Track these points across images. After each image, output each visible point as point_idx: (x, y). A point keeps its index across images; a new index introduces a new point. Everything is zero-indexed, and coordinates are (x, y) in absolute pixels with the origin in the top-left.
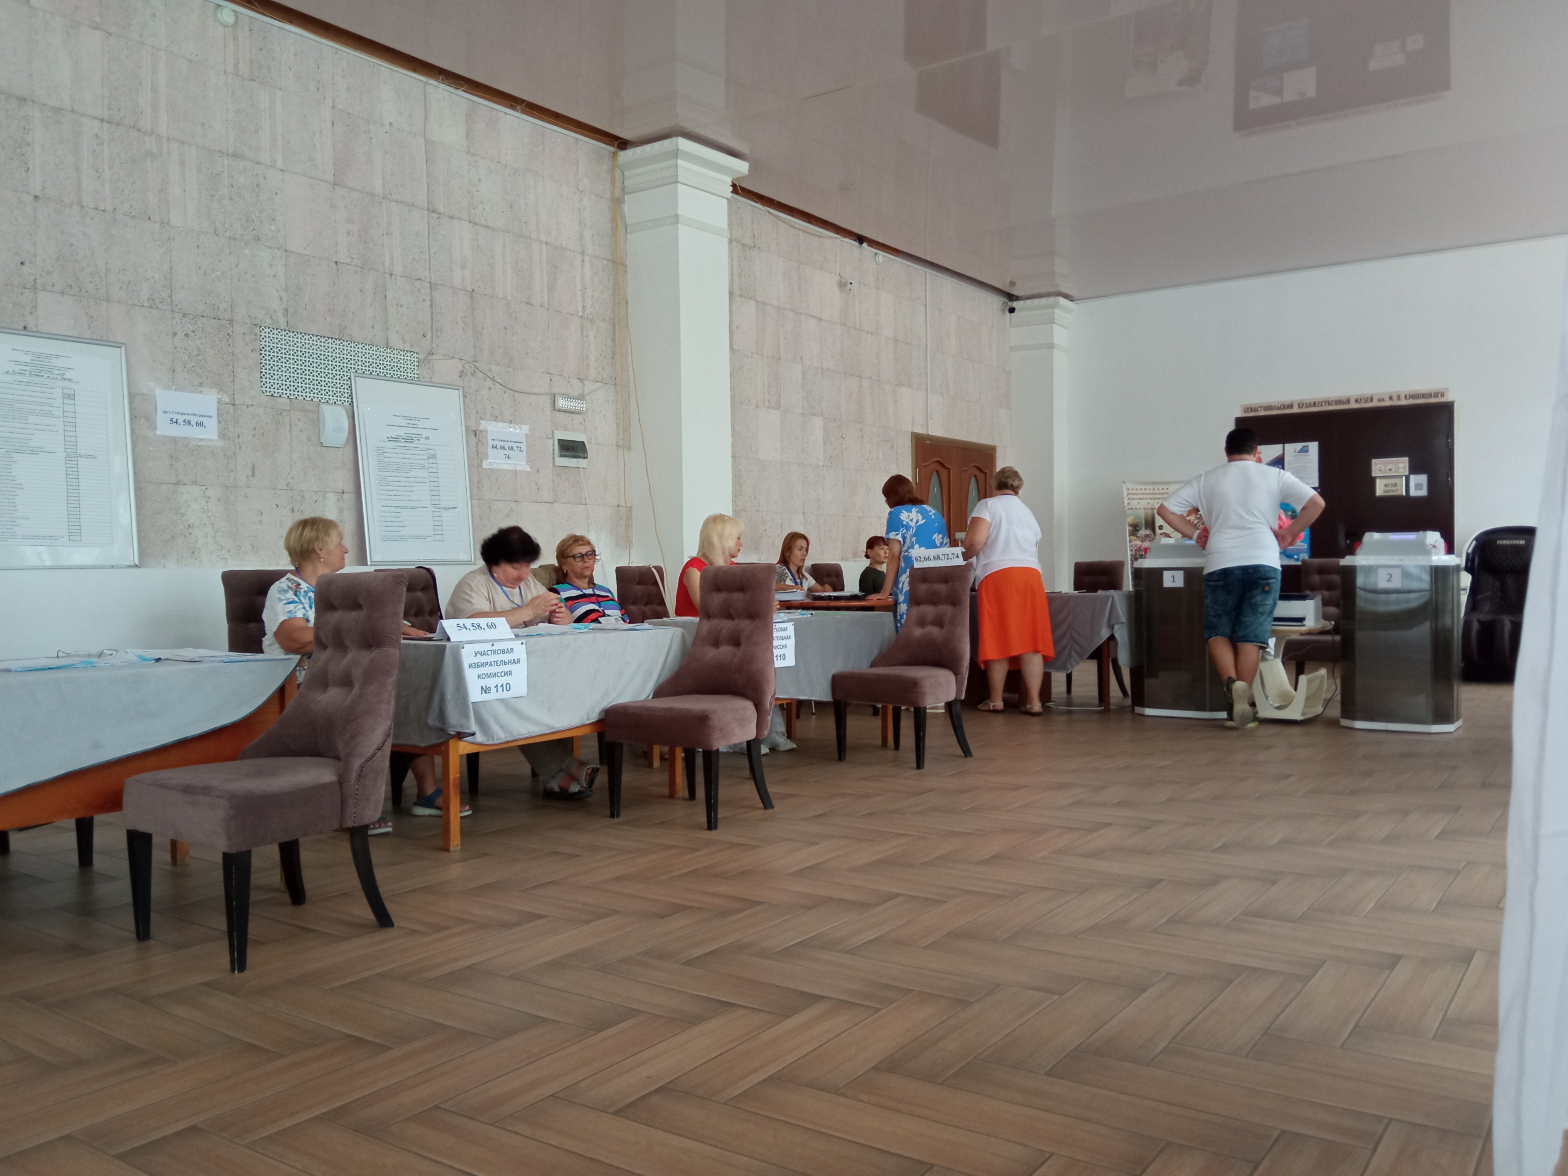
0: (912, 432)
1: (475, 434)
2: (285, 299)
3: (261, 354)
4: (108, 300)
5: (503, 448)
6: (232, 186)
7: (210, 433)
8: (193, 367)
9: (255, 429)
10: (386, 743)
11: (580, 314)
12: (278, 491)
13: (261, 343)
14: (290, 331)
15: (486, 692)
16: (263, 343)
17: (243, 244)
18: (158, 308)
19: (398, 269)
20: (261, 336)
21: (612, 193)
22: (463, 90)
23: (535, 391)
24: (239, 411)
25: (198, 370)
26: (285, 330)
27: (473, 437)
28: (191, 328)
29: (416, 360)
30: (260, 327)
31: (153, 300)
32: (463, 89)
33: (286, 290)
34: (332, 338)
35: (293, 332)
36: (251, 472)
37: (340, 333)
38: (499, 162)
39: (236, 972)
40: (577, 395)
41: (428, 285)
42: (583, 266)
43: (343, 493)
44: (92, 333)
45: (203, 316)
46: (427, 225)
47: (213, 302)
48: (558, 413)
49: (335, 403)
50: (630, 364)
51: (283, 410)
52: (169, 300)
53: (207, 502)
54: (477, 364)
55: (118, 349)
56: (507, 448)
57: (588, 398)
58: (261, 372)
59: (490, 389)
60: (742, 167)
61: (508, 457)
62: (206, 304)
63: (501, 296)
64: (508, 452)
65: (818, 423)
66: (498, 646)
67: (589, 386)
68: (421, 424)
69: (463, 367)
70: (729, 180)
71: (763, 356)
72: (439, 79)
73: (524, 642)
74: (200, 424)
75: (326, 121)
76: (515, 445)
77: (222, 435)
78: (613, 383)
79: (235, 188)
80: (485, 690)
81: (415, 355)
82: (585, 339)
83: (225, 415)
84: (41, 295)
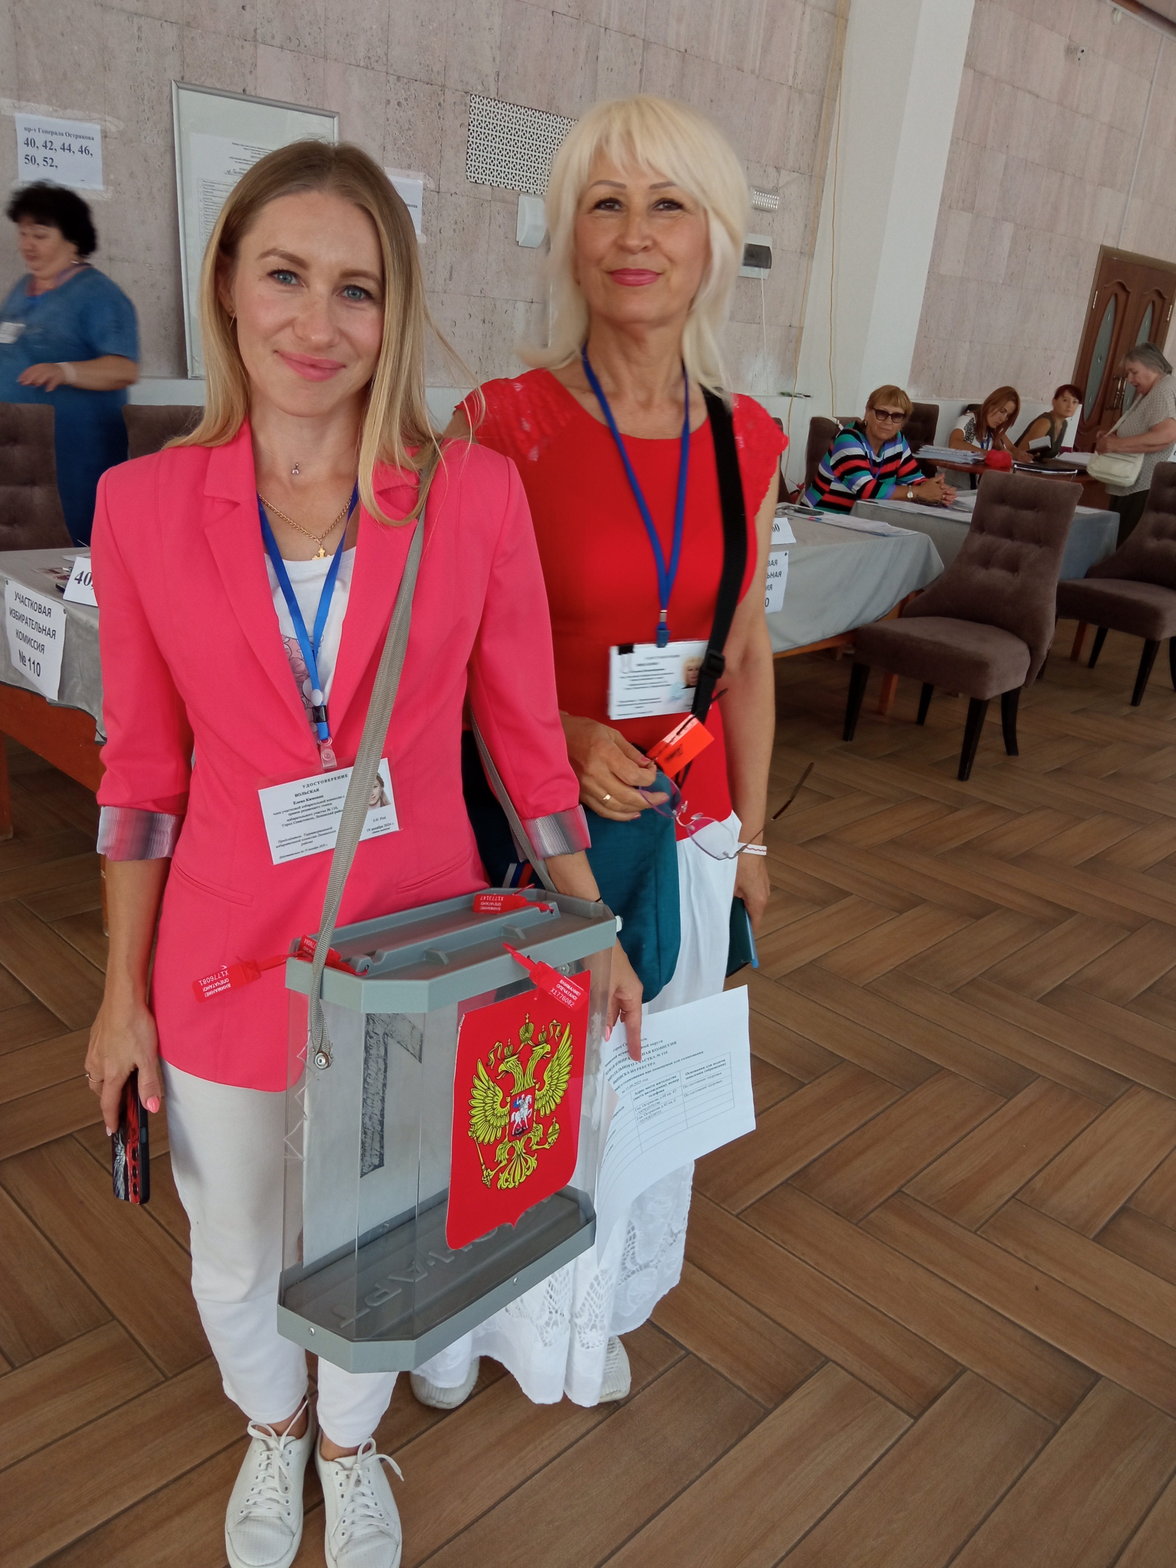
0: (1101, 246)
2: (498, 59)
3: (468, 128)
4: (325, 58)
8: (403, 144)
9: (456, 223)
11: (790, 83)
12: (472, 298)
14: (500, 101)
16: (472, 116)
18: (373, 69)
19: (614, 22)
20: (471, 106)
24: (443, 201)
25: (408, 148)
26: (495, 100)
28: (404, 96)
30: (471, 95)
31: (369, 58)
34: (539, 111)
35: (503, 102)
36: (449, 274)
37: (548, 104)
40: (771, 188)
41: (641, 42)
43: (532, 302)
44: (308, 100)
45: (416, 80)
47: (427, 62)
49: (535, 192)
51: (484, 200)
52: (384, 59)
57: (781, 191)
58: (468, 153)
62: (420, 64)
63: (713, 59)
65: (1008, 229)
67: (784, 176)
71: (968, 142)
77: (427, 230)
78: (810, 173)
82: (790, 115)
83: (429, 205)
84: (261, 49)
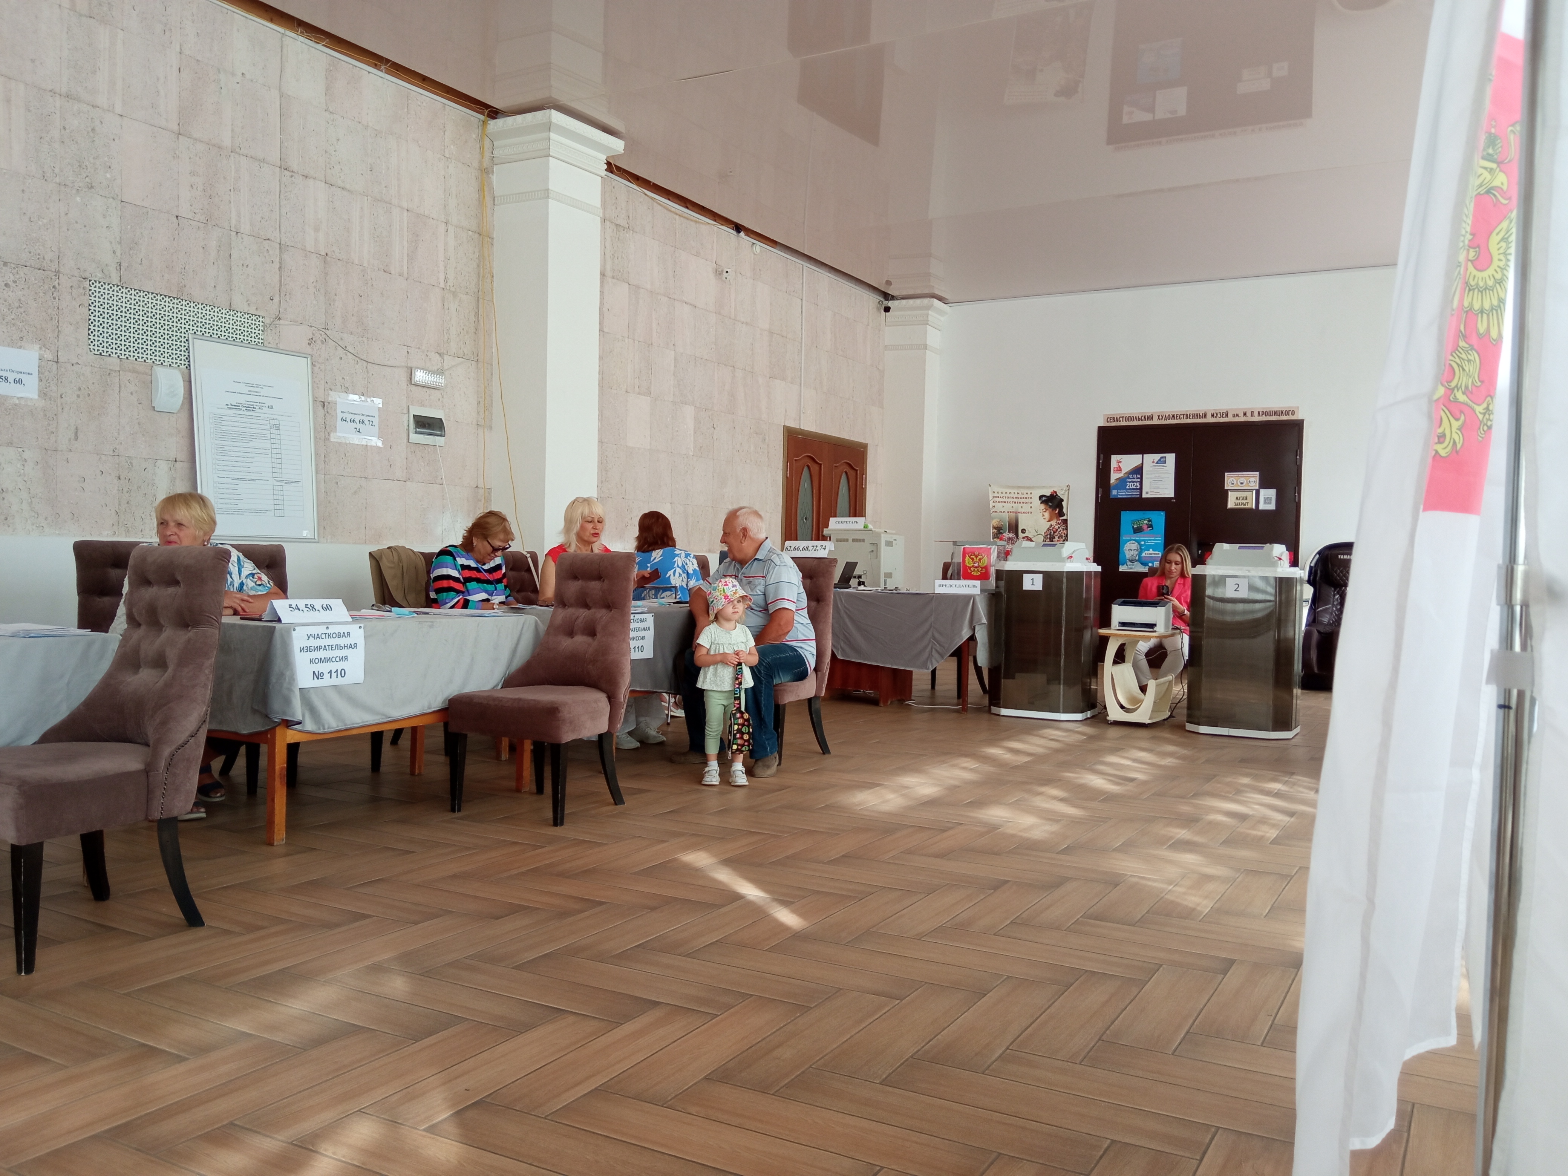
0: (784, 426)
1: (323, 405)
2: (118, 253)
3: (90, 310)
5: (353, 421)
6: (64, 128)
7: (30, 391)
8: (13, 319)
9: (80, 389)
10: (201, 730)
11: (442, 285)
12: (103, 457)
13: (90, 298)
14: (122, 287)
15: (318, 679)
16: (93, 298)
17: (74, 191)
19: (245, 228)
20: (90, 290)
21: (480, 162)
22: (323, 45)
23: (389, 363)
24: (63, 369)
25: (19, 323)
26: (118, 286)
27: (321, 408)
28: (12, 278)
29: (261, 324)
30: (90, 281)
32: (324, 43)
33: (120, 243)
34: (169, 297)
35: (126, 288)
36: (73, 434)
37: (178, 291)
38: (360, 122)
39: (23, 974)
40: (436, 369)
41: (278, 246)
42: (446, 236)
43: (176, 461)
45: (26, 266)
46: (278, 184)
47: (39, 251)
48: (414, 388)
49: (170, 365)
50: (494, 340)
51: (111, 370)
53: (23, 465)
54: (327, 332)
56: (357, 421)
57: (447, 373)
58: (89, 329)
59: (341, 358)
60: (617, 145)
61: (359, 432)
62: (30, 253)
63: (357, 262)
64: (359, 426)
65: (689, 412)
66: (333, 629)
67: (448, 361)
68: (263, 392)
69: (313, 334)
70: (603, 158)
71: (634, 340)
72: (298, 32)
73: (362, 625)
74: (19, 382)
75: (171, 66)
76: (366, 419)
77: (43, 394)
78: (476, 359)
79: (67, 131)
80: (318, 676)
81: (261, 319)
82: (447, 312)
83: (47, 373)
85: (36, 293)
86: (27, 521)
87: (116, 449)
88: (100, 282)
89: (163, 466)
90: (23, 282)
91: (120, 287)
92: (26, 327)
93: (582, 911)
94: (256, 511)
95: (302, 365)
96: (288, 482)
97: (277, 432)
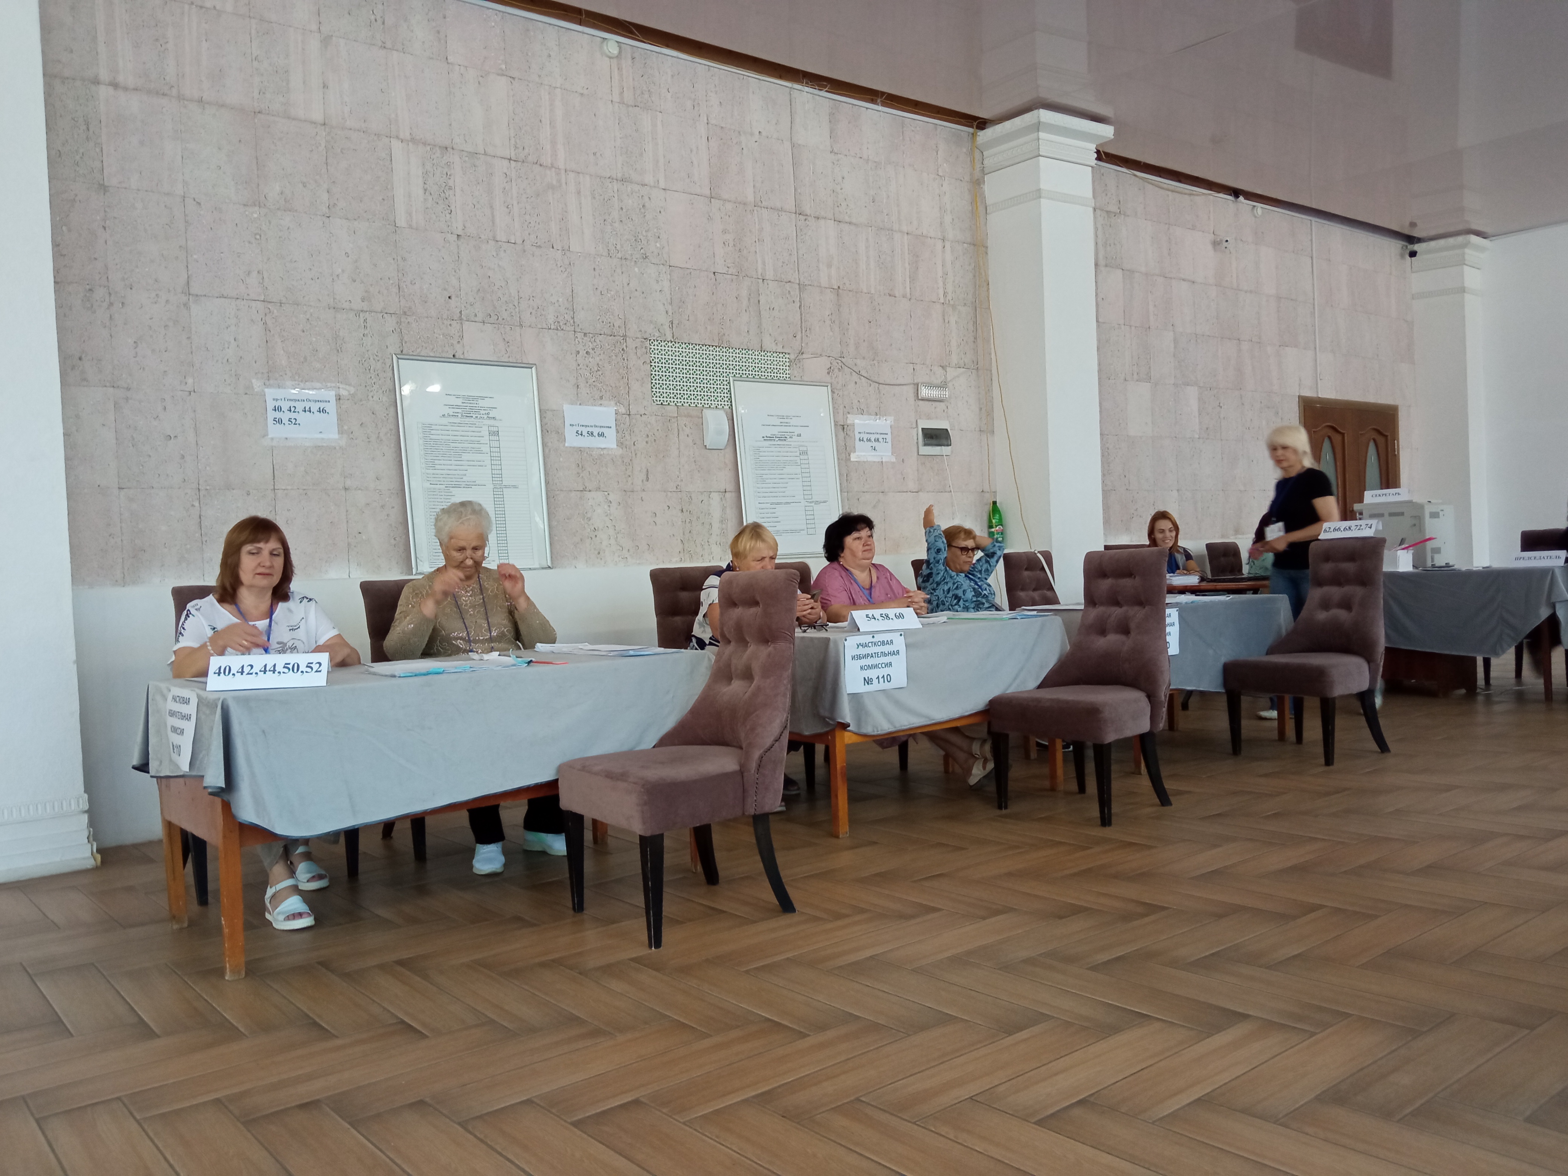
0: (1299, 396)
1: (843, 429)
2: (670, 312)
3: (651, 366)
4: (521, 326)
5: (869, 440)
6: (622, 208)
7: (610, 442)
8: (594, 382)
9: (648, 436)
10: (783, 735)
11: (942, 301)
12: (669, 494)
13: (651, 355)
14: (675, 342)
15: (868, 684)
16: (653, 355)
17: (633, 263)
18: (562, 330)
19: (770, 275)
20: (650, 348)
21: (971, 174)
22: (826, 91)
23: (898, 382)
24: (634, 421)
25: (598, 384)
26: (672, 342)
27: (841, 430)
28: (591, 346)
29: (787, 360)
30: (650, 340)
31: (558, 322)
32: (826, 89)
33: (671, 304)
34: (713, 346)
35: (679, 343)
36: (645, 476)
37: (719, 340)
38: (861, 158)
39: (654, 948)
40: (939, 383)
41: (797, 287)
42: (943, 252)
43: (725, 492)
44: (509, 357)
45: (601, 334)
46: (795, 228)
47: (609, 320)
48: (921, 402)
49: (716, 407)
50: (992, 346)
51: (670, 416)
52: (572, 322)
53: (609, 506)
54: (843, 360)
55: (530, 369)
56: (873, 440)
57: (950, 385)
58: (652, 383)
59: (856, 383)
60: (1106, 131)
61: (875, 449)
63: (865, 290)
64: (874, 444)
65: (1192, 393)
66: (879, 638)
67: (951, 373)
68: (793, 422)
69: (831, 363)
70: (1093, 147)
71: (1130, 326)
72: (803, 83)
73: (903, 633)
74: (601, 435)
75: (701, 137)
76: (880, 437)
77: (620, 444)
78: (975, 368)
79: (624, 210)
80: (868, 681)
81: (787, 356)
82: (947, 325)
83: (622, 425)
84: (466, 325)
85: (610, 357)
86: (614, 554)
87: (678, 485)
88: (657, 341)
89: (716, 497)
90: (599, 349)
91: (673, 343)
92: (604, 387)
93: (1146, 915)
94: (793, 531)
95: (823, 393)
96: (817, 503)
97: (806, 457)
